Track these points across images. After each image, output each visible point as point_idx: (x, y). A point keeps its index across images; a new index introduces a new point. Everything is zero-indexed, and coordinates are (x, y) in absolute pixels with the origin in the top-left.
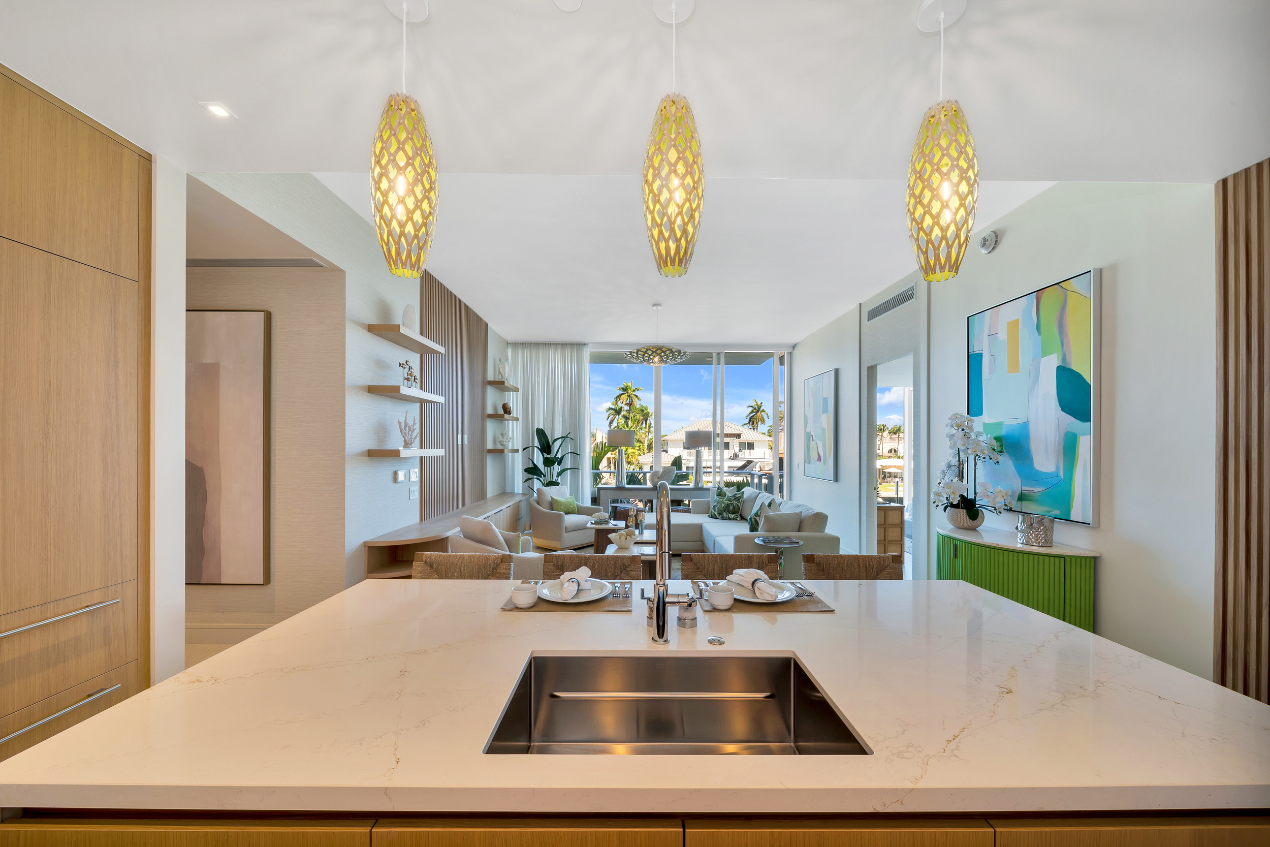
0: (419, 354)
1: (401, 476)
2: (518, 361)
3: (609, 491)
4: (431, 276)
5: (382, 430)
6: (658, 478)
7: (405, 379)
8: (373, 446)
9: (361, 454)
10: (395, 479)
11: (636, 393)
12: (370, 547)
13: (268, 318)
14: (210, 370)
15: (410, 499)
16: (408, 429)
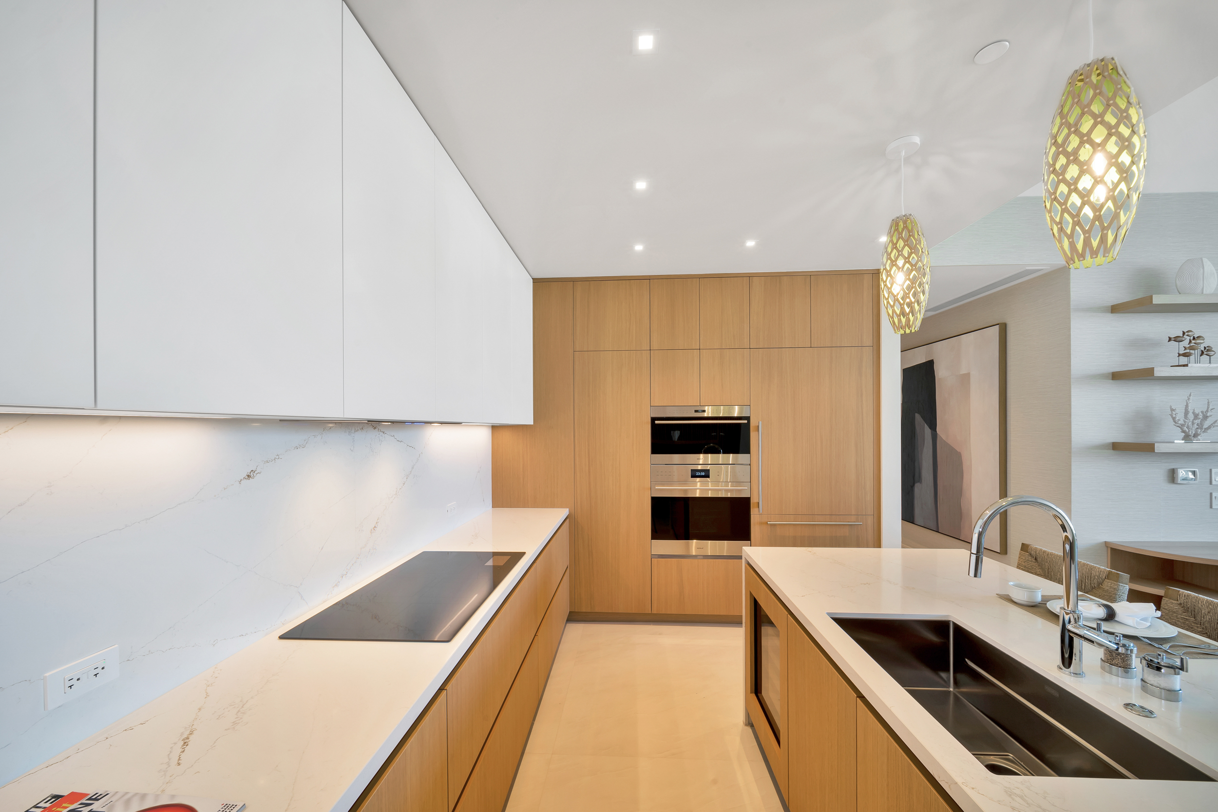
5: (1146, 420)
7: (1180, 355)
8: (1125, 438)
9: (1104, 447)
10: (1172, 480)
12: (1112, 549)
13: (1003, 329)
14: (965, 379)
15: (1211, 507)
16: (1191, 416)
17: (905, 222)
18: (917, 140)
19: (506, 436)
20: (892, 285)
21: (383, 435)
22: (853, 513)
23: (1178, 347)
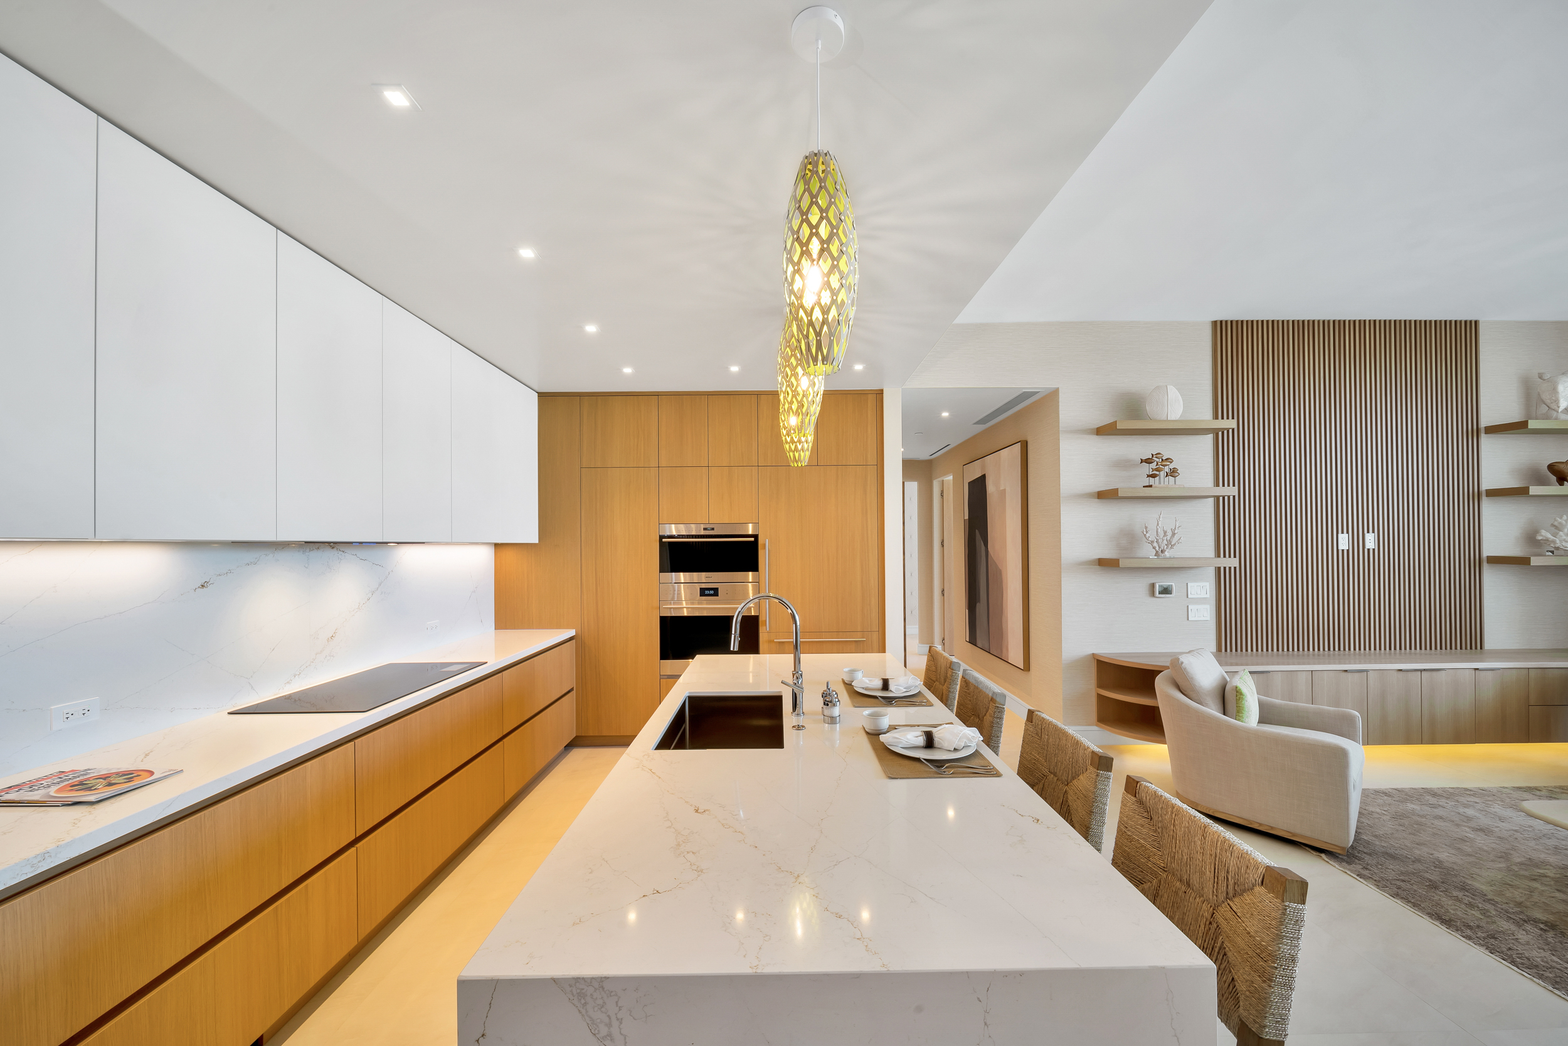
0: (1210, 437)
5: (1125, 538)
7: (1148, 476)
9: (1089, 564)
10: (1152, 593)
12: (1098, 661)
13: (1025, 446)
14: (1003, 495)
15: (1188, 619)
16: (1161, 534)
19: (509, 556)
21: (343, 554)
22: (859, 629)
23: (1147, 469)
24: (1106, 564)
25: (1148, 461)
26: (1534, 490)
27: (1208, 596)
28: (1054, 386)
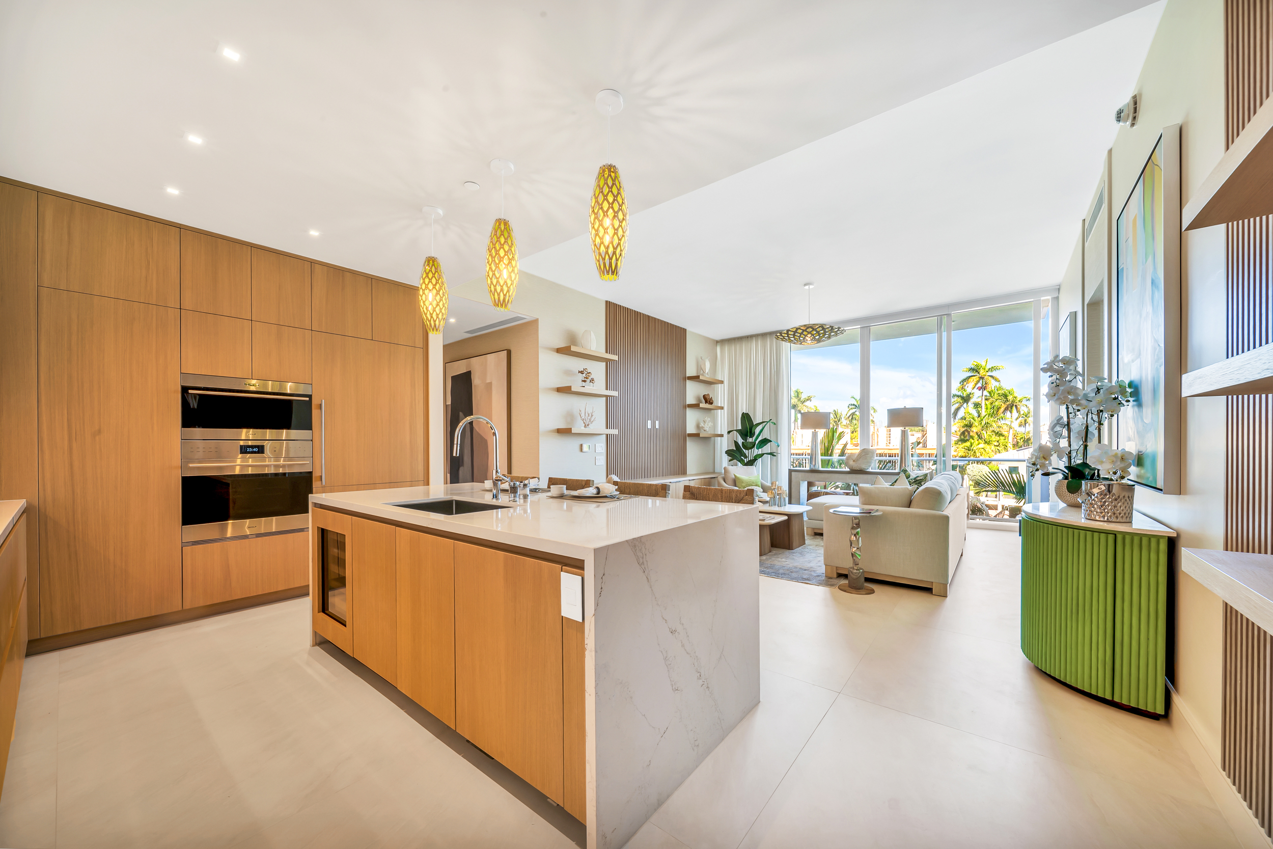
0: (605, 363)
1: (585, 448)
2: (725, 356)
3: (800, 473)
4: (615, 305)
5: (570, 416)
6: (854, 461)
7: (582, 381)
8: (562, 426)
9: (553, 431)
10: (581, 450)
11: (994, 374)
13: (509, 353)
14: (489, 386)
15: (595, 464)
16: (587, 415)
17: (433, 262)
18: (441, 212)
20: (426, 300)
22: (408, 480)
23: (582, 377)
24: (559, 431)
25: (582, 372)
26: (702, 405)
27: (603, 451)
28: (536, 317)
